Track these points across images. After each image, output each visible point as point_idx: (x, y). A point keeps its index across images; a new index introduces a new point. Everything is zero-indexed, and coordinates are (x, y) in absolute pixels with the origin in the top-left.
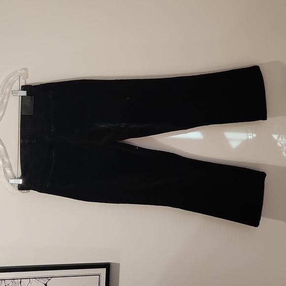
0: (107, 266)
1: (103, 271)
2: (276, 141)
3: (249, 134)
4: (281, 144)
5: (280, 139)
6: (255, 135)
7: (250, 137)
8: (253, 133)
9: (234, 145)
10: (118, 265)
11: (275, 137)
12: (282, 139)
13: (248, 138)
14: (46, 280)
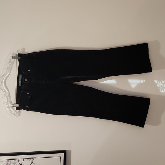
0: (64, 152)
1: (62, 155)
2: (156, 84)
3: (142, 80)
4: (159, 85)
5: (159, 83)
6: (144, 81)
7: (142, 82)
8: (143, 80)
9: (133, 86)
10: (70, 151)
11: (156, 81)
12: (160, 82)
13: (141, 82)
14: (32, 160)
